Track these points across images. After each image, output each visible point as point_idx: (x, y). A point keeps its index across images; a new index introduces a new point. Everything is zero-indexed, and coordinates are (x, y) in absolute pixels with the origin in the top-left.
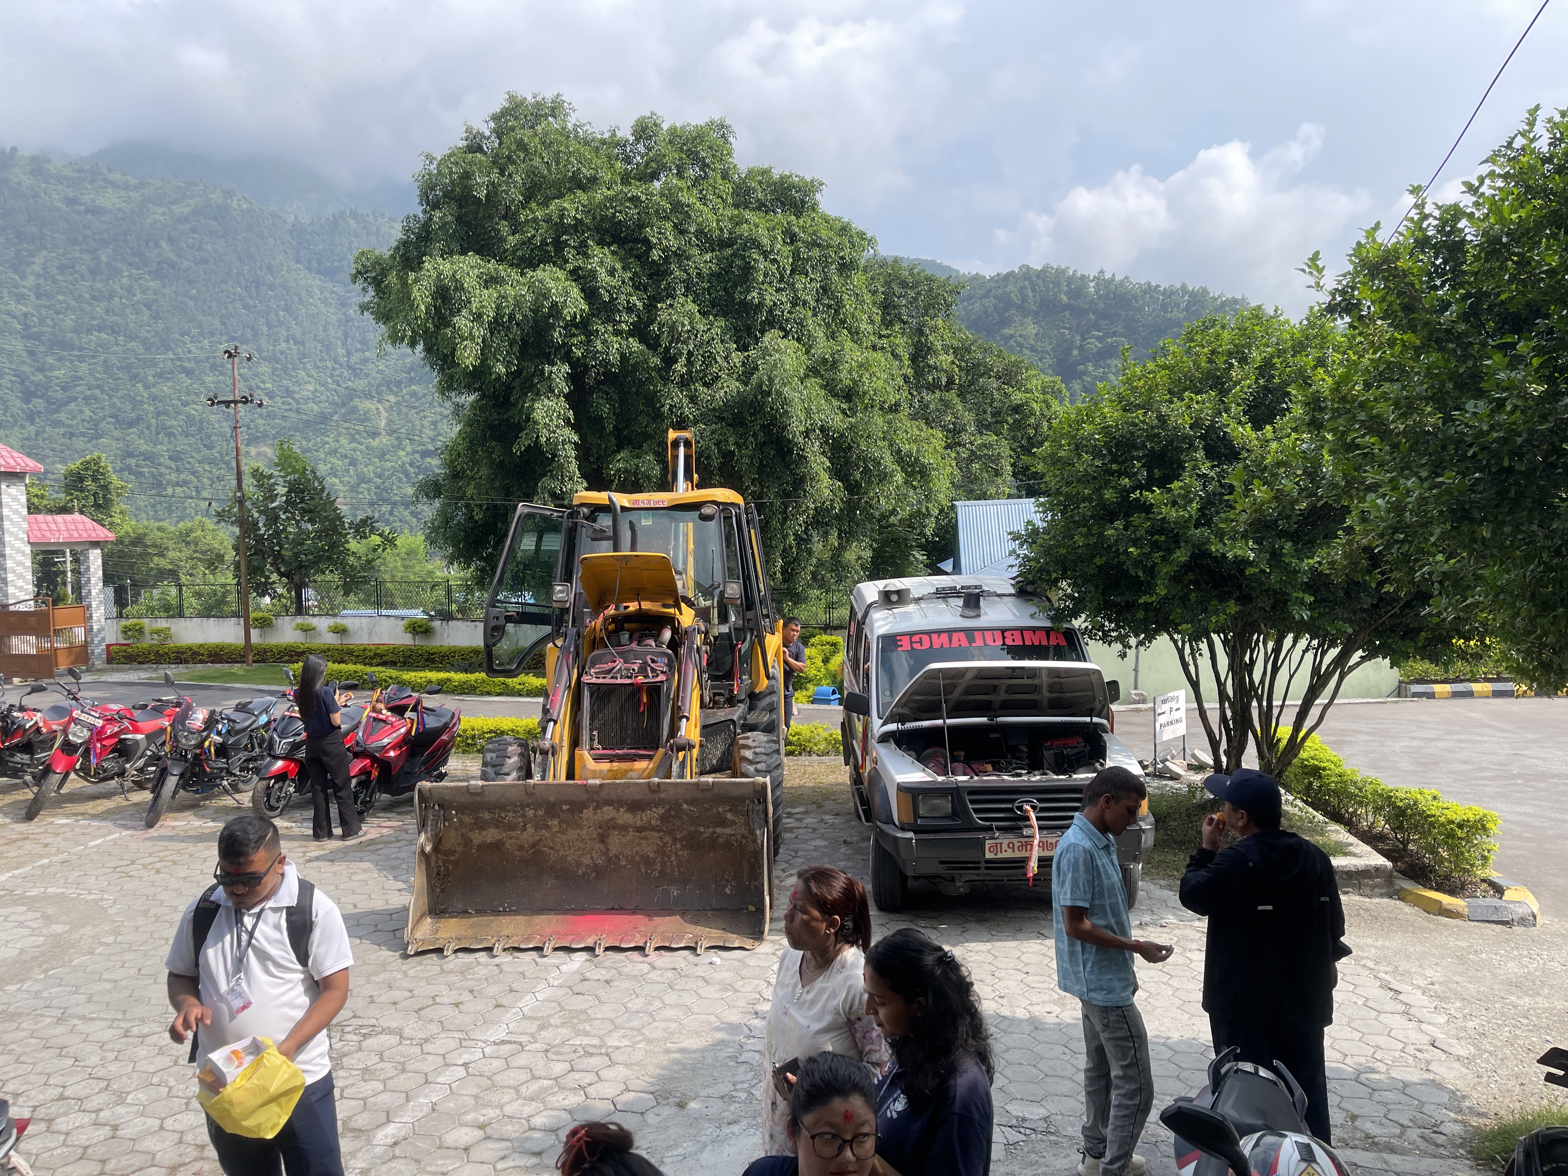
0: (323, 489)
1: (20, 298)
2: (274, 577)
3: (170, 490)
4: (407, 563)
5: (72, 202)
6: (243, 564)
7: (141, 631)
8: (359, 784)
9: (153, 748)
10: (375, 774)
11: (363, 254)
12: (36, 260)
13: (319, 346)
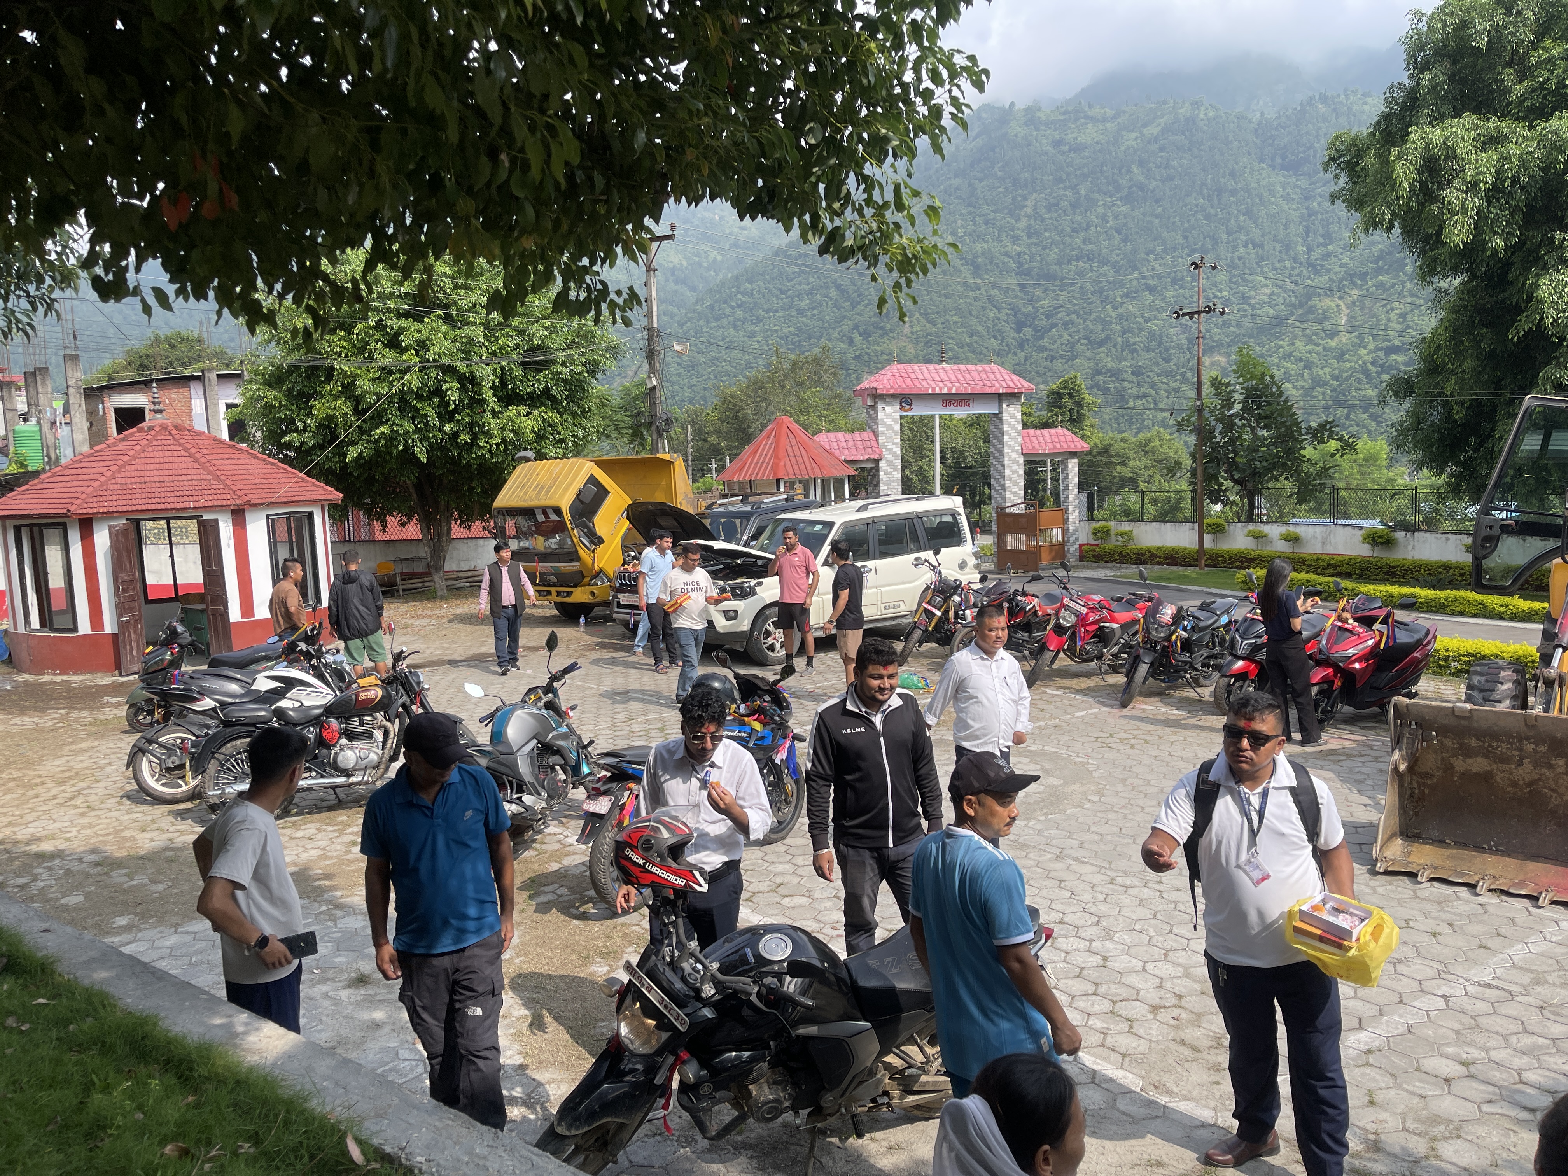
0: (1281, 394)
1: (1015, 239)
2: (1228, 484)
3: (1131, 404)
4: (1365, 469)
5: (1057, 144)
6: (1199, 471)
7: (1107, 533)
8: (1320, 692)
9: (1126, 636)
10: (1338, 684)
11: (1337, 137)
12: (1029, 203)
13: (1278, 246)
